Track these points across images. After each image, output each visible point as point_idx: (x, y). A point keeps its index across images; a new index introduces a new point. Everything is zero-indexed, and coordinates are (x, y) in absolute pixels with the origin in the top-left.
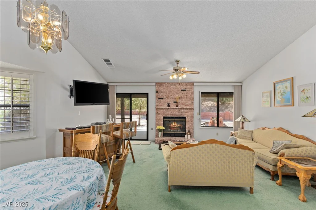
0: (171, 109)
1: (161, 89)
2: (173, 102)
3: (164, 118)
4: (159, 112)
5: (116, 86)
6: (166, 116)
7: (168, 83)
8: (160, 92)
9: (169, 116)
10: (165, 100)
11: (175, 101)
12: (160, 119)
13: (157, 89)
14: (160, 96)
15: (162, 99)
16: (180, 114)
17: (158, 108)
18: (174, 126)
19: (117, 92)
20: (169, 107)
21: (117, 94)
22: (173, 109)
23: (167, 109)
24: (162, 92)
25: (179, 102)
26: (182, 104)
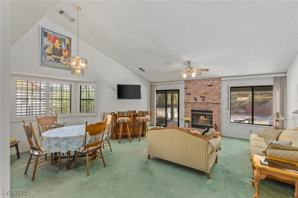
0: (198, 103)
1: (189, 86)
2: (199, 97)
3: (192, 111)
4: (187, 106)
5: (156, 85)
6: (193, 109)
7: (195, 80)
8: (188, 88)
9: (196, 109)
10: (192, 95)
11: (201, 96)
12: (188, 112)
13: (186, 86)
14: (188, 92)
15: (190, 94)
16: (207, 108)
17: (186, 102)
18: (202, 119)
19: (157, 90)
20: (196, 102)
21: (157, 91)
22: (199, 103)
23: (194, 103)
24: (190, 88)
25: (206, 97)
26: (209, 99)
